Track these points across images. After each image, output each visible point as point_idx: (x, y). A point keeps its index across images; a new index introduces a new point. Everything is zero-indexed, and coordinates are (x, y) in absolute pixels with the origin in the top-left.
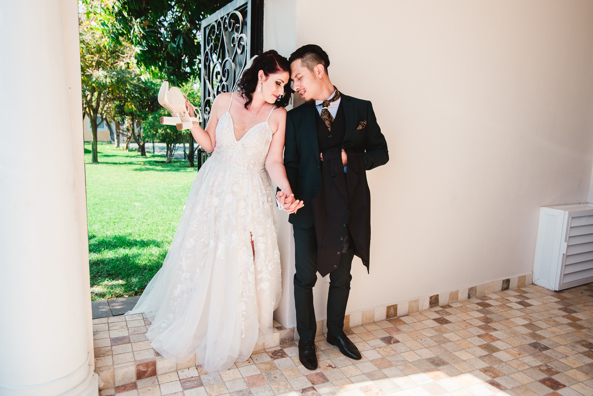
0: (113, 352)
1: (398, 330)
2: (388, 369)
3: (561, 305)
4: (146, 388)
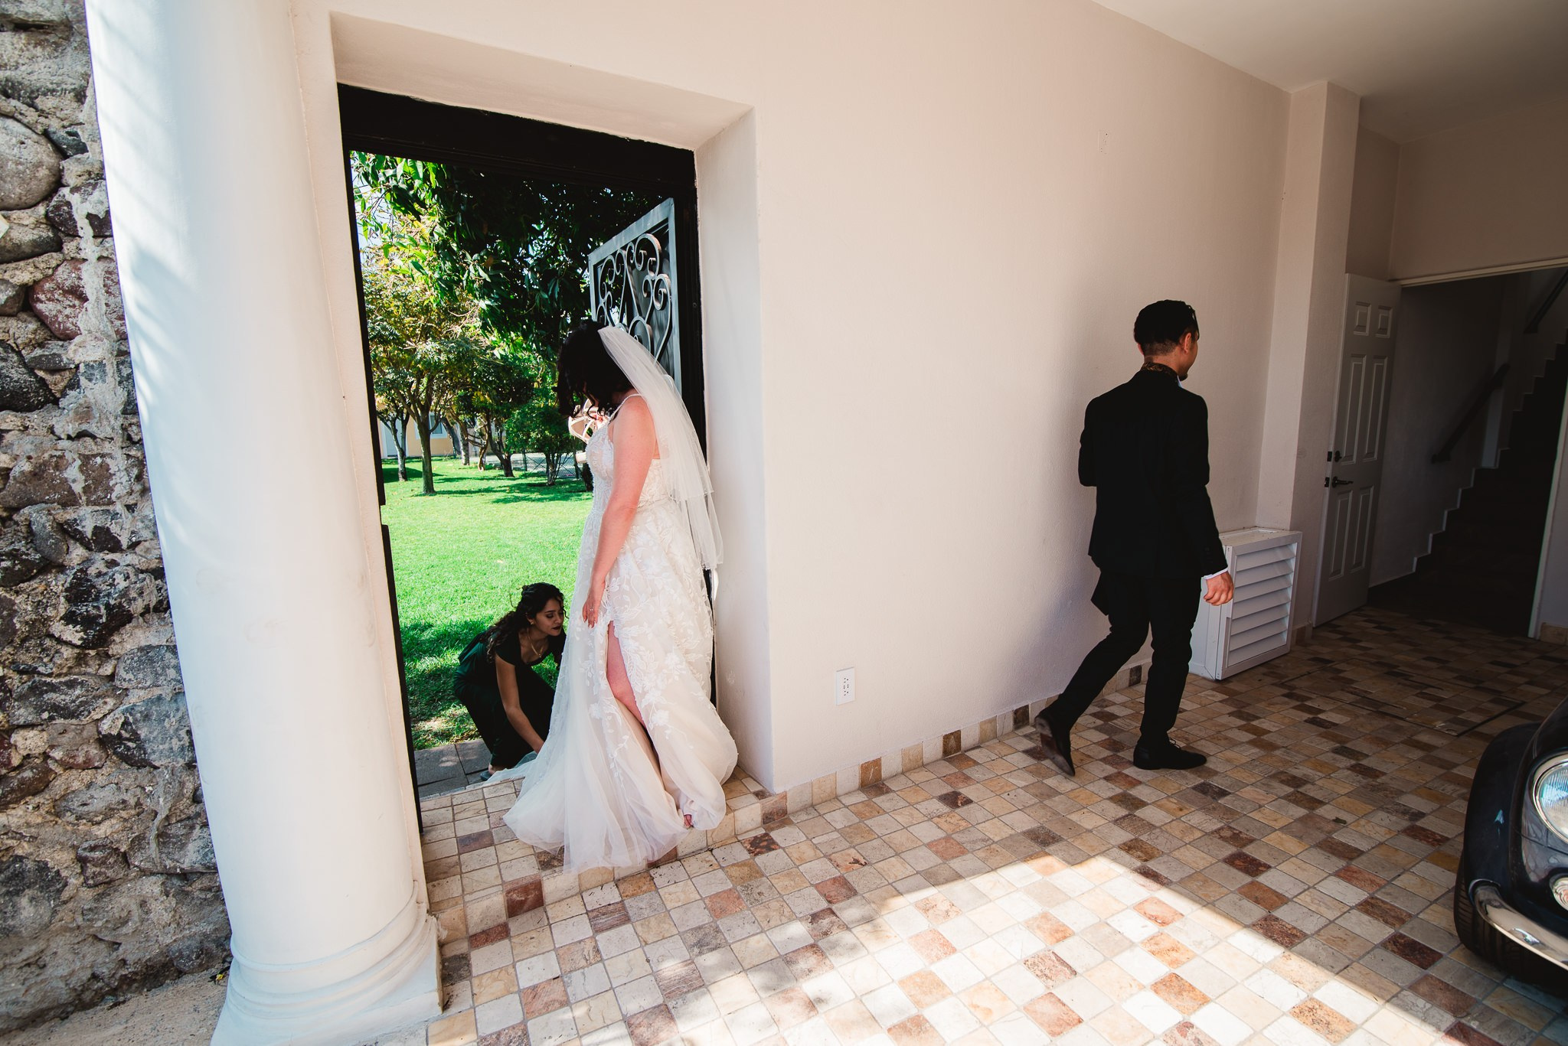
0: (463, 867)
1: (967, 779)
2: (959, 859)
3: (1231, 705)
4: (526, 935)
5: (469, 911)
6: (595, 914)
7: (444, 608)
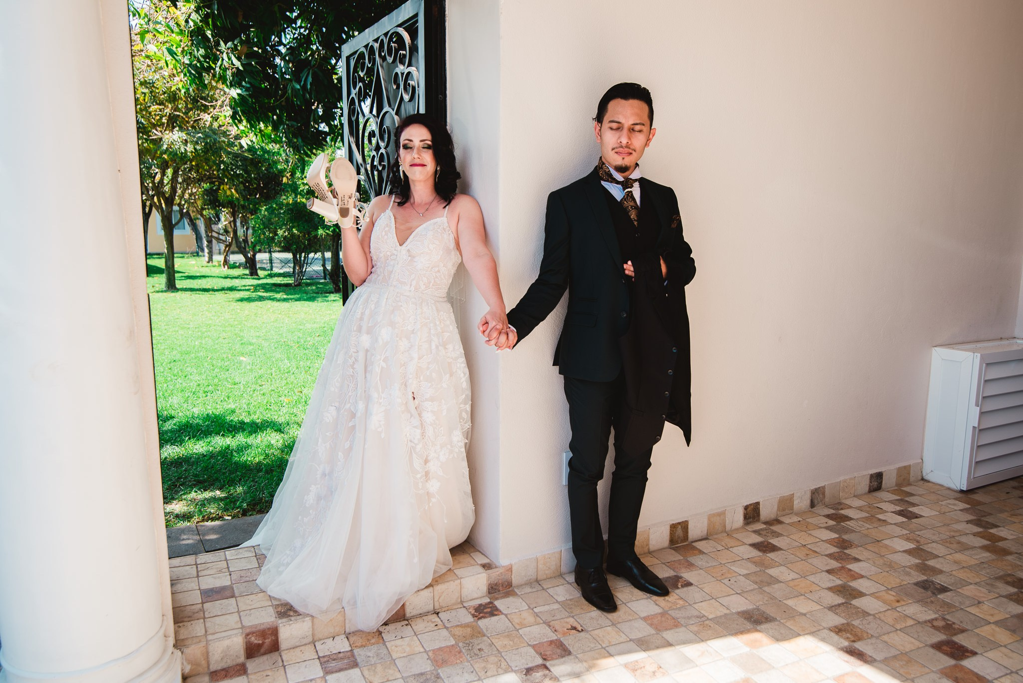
0: (206, 613)
1: (690, 566)
2: (672, 631)
3: (971, 514)
4: (262, 673)
5: (211, 648)
6: (326, 659)
7: (186, 401)
